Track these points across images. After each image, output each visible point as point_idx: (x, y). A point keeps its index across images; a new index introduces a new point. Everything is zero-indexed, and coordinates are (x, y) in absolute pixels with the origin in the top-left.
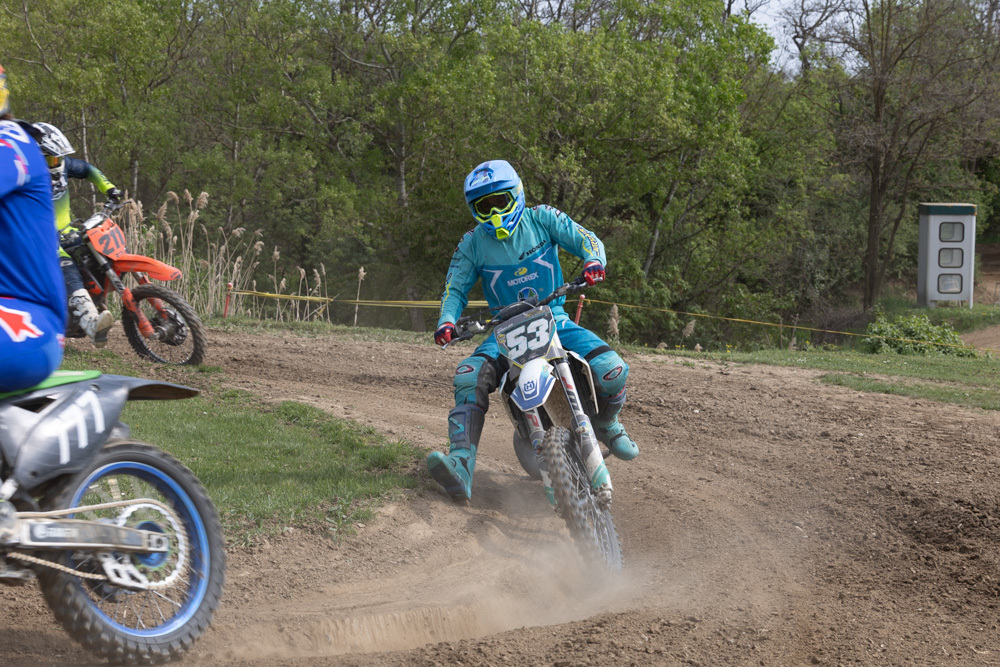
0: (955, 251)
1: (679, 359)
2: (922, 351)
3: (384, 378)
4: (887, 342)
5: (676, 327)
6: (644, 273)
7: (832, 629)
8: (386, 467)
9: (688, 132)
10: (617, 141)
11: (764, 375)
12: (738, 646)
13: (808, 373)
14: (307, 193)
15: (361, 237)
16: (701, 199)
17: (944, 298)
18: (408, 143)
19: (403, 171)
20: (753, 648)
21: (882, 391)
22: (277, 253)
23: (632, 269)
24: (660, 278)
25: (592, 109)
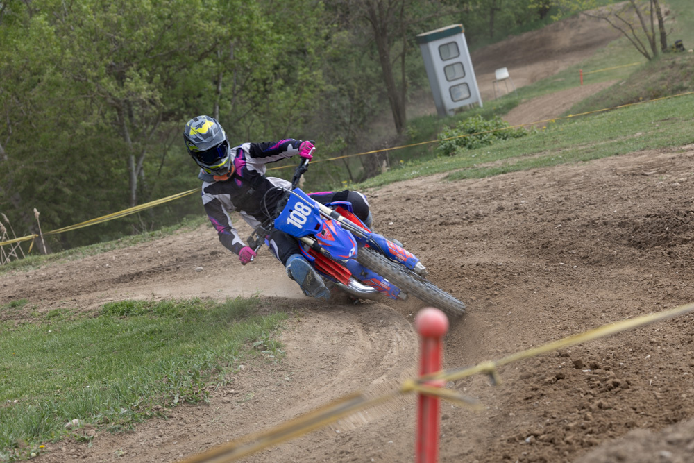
0: (455, 66)
2: (488, 142)
4: (457, 144)
11: (403, 190)
13: (434, 178)
16: (243, 82)
17: (458, 105)
21: (500, 173)
25: (142, 34)
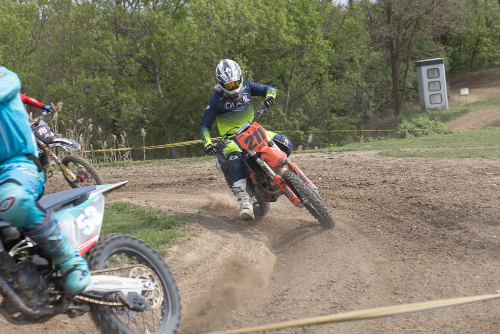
0: (436, 82)
1: (308, 154)
2: (427, 134)
3: (163, 184)
4: (408, 132)
5: (304, 139)
6: (285, 114)
7: (401, 277)
8: (170, 228)
9: (296, 41)
10: (263, 50)
11: (351, 156)
12: (356, 291)
13: (372, 152)
14: (112, 98)
15: (142, 115)
16: (308, 74)
17: (434, 106)
18: (159, 66)
19: (158, 80)
20: (364, 291)
21: (410, 156)
22: (100, 129)
23: (279, 113)
24: (293, 116)
25: (248, 36)
